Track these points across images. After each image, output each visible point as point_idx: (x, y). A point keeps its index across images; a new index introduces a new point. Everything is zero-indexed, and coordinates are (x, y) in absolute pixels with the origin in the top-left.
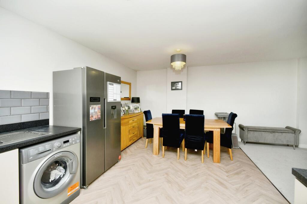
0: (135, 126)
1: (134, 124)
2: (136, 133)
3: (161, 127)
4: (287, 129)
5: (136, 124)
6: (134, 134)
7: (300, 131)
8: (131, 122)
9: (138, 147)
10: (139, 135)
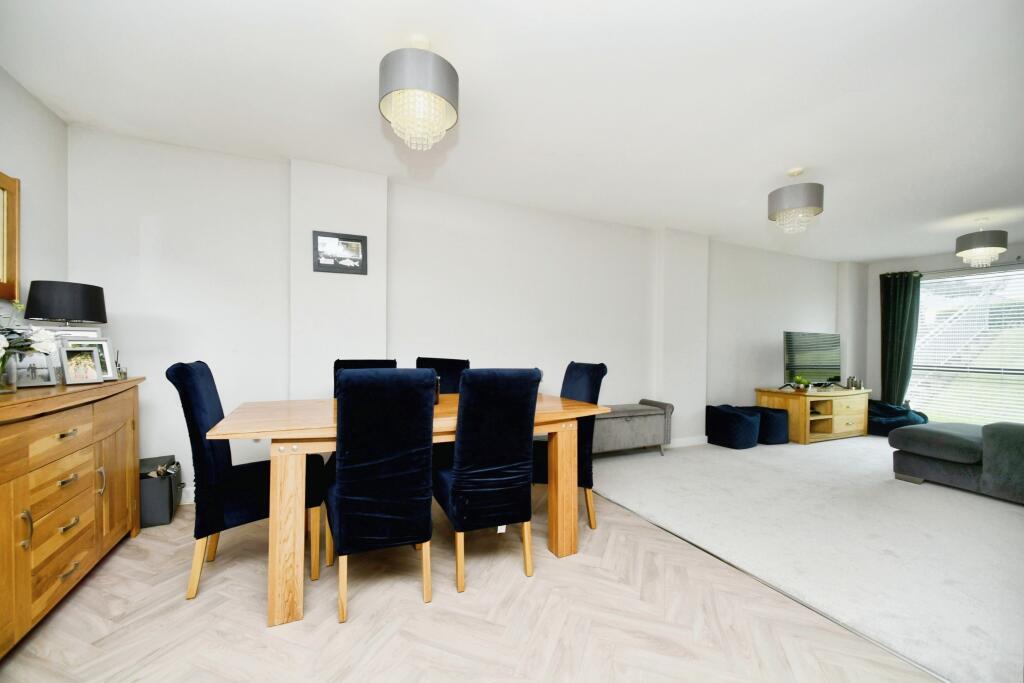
0: (81, 474)
1: (68, 464)
2: (87, 517)
3: (328, 449)
4: (645, 407)
5: (87, 457)
6: (74, 532)
7: (672, 407)
8: (42, 447)
9: (116, 612)
10: (112, 526)
